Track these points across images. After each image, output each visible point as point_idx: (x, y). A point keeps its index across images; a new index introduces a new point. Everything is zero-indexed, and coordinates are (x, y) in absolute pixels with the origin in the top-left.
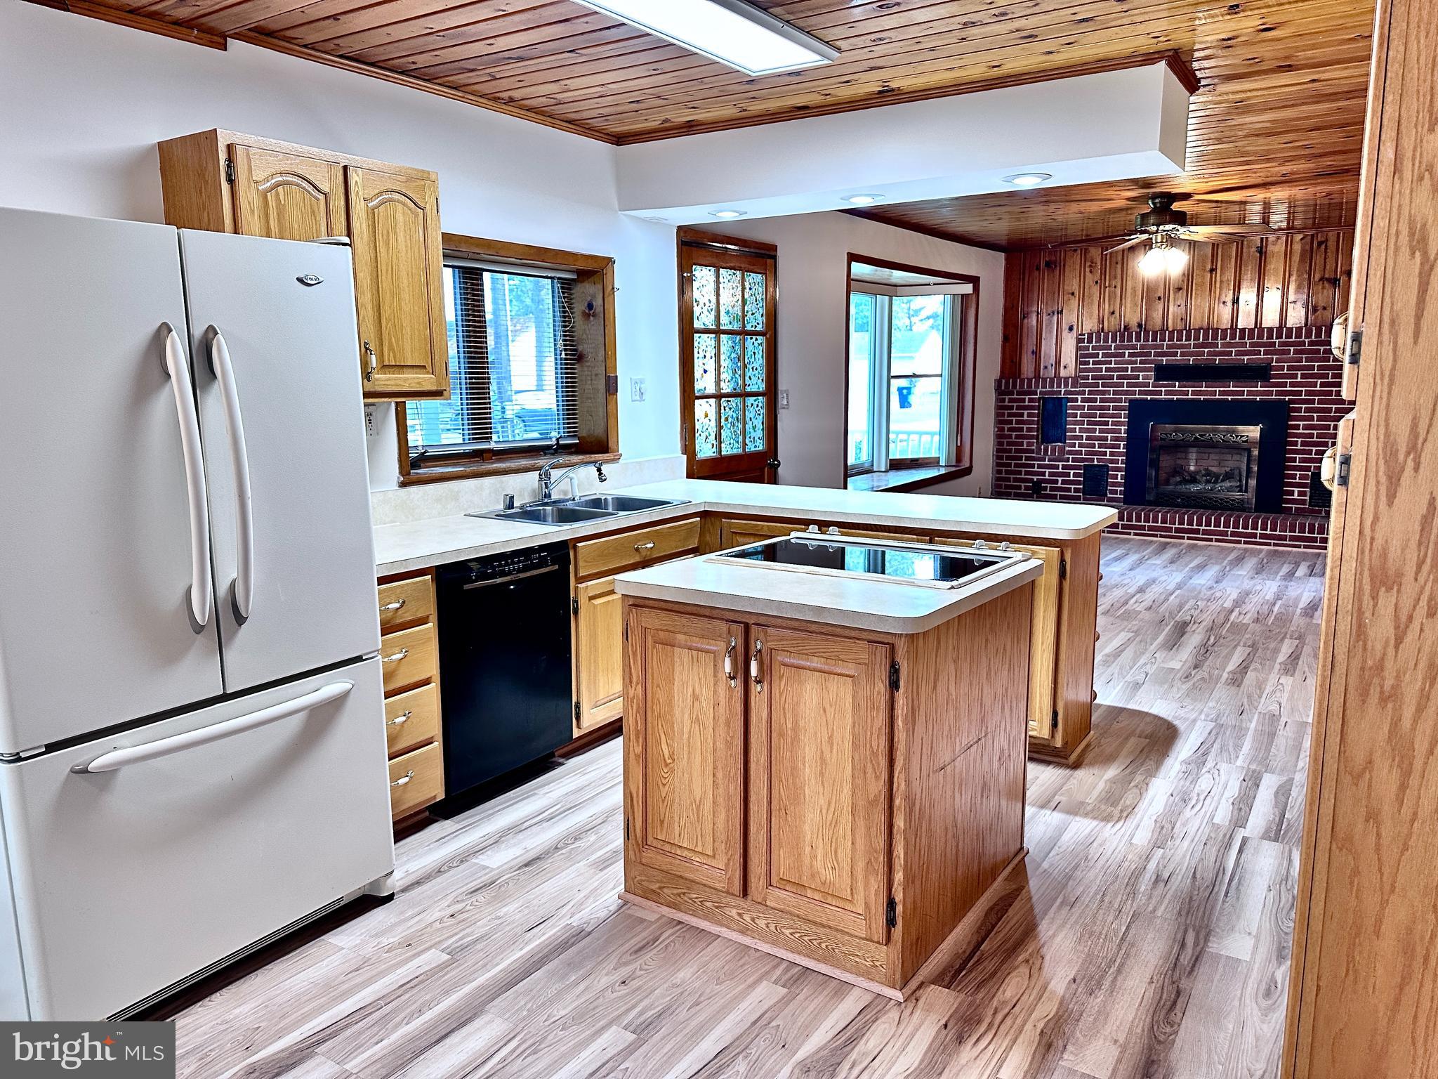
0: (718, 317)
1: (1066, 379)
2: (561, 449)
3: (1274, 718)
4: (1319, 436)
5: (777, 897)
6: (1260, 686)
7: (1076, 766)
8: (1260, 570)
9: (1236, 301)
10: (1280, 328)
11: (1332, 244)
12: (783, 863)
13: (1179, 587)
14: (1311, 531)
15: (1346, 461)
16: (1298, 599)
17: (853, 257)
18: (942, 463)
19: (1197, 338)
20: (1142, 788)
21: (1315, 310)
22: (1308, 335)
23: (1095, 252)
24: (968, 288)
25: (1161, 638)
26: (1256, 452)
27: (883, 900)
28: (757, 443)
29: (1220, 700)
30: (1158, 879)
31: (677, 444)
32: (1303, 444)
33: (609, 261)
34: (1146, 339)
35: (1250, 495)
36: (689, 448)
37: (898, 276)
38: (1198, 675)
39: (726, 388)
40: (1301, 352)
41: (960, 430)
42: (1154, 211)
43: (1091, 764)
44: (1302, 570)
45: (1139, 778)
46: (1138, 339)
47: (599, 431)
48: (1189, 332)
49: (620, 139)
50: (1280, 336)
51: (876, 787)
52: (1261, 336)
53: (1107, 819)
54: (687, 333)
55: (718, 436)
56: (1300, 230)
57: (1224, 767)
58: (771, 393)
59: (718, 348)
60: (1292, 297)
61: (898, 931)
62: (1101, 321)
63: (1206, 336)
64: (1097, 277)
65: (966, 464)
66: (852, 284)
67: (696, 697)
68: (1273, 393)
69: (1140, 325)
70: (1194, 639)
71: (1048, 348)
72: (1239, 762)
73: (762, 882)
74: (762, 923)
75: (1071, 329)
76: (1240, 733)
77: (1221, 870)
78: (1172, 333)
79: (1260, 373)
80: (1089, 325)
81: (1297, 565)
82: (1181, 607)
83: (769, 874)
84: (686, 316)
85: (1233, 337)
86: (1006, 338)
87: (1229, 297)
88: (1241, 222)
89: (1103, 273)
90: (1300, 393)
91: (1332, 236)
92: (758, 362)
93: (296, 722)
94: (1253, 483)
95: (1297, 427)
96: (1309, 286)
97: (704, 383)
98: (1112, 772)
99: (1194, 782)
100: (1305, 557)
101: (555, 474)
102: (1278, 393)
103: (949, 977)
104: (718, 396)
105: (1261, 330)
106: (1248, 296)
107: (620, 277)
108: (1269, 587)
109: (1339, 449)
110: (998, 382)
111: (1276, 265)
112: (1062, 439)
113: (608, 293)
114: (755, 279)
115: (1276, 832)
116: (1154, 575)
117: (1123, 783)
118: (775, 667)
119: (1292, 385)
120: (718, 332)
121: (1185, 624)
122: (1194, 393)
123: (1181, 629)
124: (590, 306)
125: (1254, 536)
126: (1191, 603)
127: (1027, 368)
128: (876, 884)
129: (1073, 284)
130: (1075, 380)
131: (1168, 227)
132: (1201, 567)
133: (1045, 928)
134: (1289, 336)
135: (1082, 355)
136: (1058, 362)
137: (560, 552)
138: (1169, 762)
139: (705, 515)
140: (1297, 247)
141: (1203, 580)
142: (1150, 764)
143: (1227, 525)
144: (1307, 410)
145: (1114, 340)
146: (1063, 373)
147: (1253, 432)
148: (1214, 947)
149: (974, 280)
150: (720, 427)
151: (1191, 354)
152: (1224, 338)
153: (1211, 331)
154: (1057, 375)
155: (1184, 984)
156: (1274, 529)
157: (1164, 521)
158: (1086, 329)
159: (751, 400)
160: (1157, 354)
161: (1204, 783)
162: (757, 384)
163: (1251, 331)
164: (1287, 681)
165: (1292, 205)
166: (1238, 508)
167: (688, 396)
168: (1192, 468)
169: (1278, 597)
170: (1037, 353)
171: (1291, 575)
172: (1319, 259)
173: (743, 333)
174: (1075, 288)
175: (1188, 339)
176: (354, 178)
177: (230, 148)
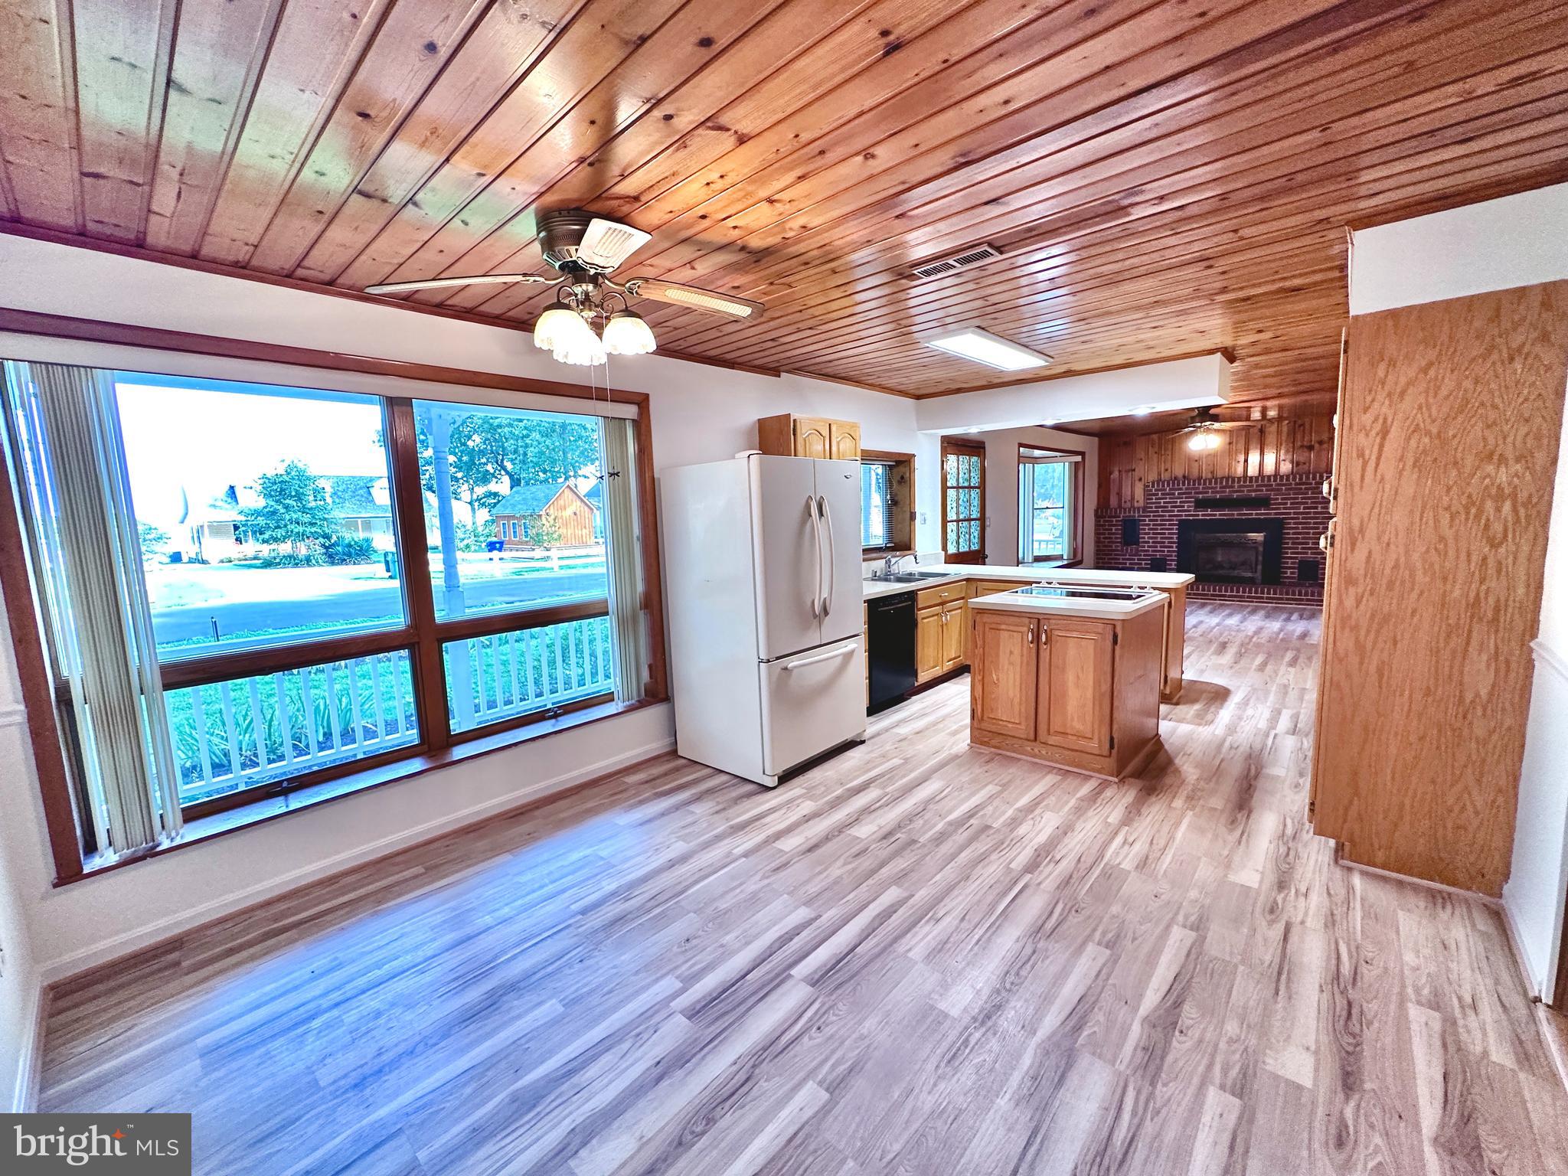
0: (958, 480)
1: (1139, 508)
2: (887, 549)
3: (1286, 687)
4: (1303, 538)
5: (1052, 740)
6: (1276, 672)
7: (1177, 704)
8: (1268, 616)
9: (1246, 461)
10: (1275, 476)
11: (1307, 426)
12: (1056, 725)
13: (1218, 625)
14: (1300, 594)
15: (1333, 537)
16: (1294, 631)
17: (1021, 445)
18: (1065, 557)
19: (1221, 483)
20: (1216, 714)
21: (1298, 464)
22: (1294, 479)
23: (1155, 437)
24: (1079, 458)
25: (1212, 649)
26: (1261, 549)
27: (1108, 738)
28: (975, 547)
29: (1253, 678)
30: (1231, 748)
31: (940, 547)
32: (1293, 543)
33: (914, 456)
34: (1189, 484)
35: (1258, 575)
36: (945, 548)
37: (1037, 453)
38: (1237, 667)
39: (961, 517)
40: (1291, 489)
41: (1075, 538)
42: (1198, 415)
43: (1184, 704)
44: (1295, 616)
45: (1212, 709)
46: (1184, 484)
47: (906, 539)
48: (1216, 479)
49: (918, 397)
50: (1275, 481)
51: (1106, 687)
52: (1263, 480)
53: (1200, 725)
54: (945, 488)
55: (958, 543)
56: (1286, 419)
57: (1260, 707)
58: (982, 519)
59: (958, 495)
60: (1282, 457)
61: (1114, 751)
62: (1159, 474)
63: (1227, 481)
64: (1156, 450)
65: (1079, 558)
66: (1021, 459)
67: (1011, 653)
68: (1272, 513)
69: (1184, 477)
70: (1231, 651)
71: (1126, 491)
72: (1268, 704)
73: (1045, 733)
74: (1044, 752)
75: (1140, 480)
76: (1267, 693)
77: (1264, 746)
78: (1205, 481)
79: (1263, 502)
80: (1153, 476)
81: (1291, 614)
82: (1221, 634)
83: (1049, 730)
84: (944, 480)
85: (1245, 482)
86: (1100, 486)
87: (1242, 458)
88: (1248, 419)
89: (1160, 448)
90: (1289, 513)
91: (1307, 421)
92: (976, 502)
93: (839, 659)
94: (1260, 567)
95: (1288, 534)
96: (1293, 449)
97: (952, 515)
98: (1197, 707)
99: (1245, 710)
100: (1296, 610)
101: (893, 560)
102: (1276, 514)
103: (1138, 774)
104: (958, 521)
105: (1263, 477)
106: (1254, 458)
107: (918, 463)
108: (1275, 625)
109: (1329, 534)
110: (1096, 511)
111: (1271, 438)
112: (1137, 543)
113: (911, 471)
114: (974, 459)
115: (1294, 731)
116: (1201, 619)
117: (1206, 711)
118: (1054, 638)
119: (1285, 508)
120: (958, 488)
121: (1226, 643)
122: (1238, 515)
123: (1224, 646)
124: (902, 478)
125: (1262, 598)
126: (1226, 633)
127: (1113, 501)
128: (1105, 729)
129: (1140, 453)
130: (1145, 509)
131: (1207, 423)
132: (1230, 615)
133: (1177, 761)
134: (1281, 480)
135: (1148, 494)
136: (1133, 498)
137: (912, 595)
138: (1227, 704)
139: (968, 580)
140: (1285, 429)
141: (1234, 621)
142: (1217, 704)
143: (1244, 592)
144: (1295, 523)
145: (1168, 485)
146: (1136, 505)
147: (1258, 537)
148: (1265, 771)
149: (1082, 454)
150: (959, 537)
151: (1218, 492)
152: (1239, 481)
153: (1231, 479)
154: (1132, 506)
155: (1253, 782)
156: (1275, 593)
157: (1203, 590)
158: (1151, 479)
159: (973, 522)
160: (1196, 493)
161: (1250, 712)
162: (975, 514)
163: (1257, 478)
164: (1292, 670)
165: (1280, 408)
166: (1251, 582)
167: (945, 522)
168: (1219, 559)
169: (1281, 630)
170: (1119, 494)
171: (1288, 619)
172: (1299, 436)
173: (970, 487)
174: (1142, 456)
175: (1216, 483)
176: (834, 428)
177: (795, 421)
